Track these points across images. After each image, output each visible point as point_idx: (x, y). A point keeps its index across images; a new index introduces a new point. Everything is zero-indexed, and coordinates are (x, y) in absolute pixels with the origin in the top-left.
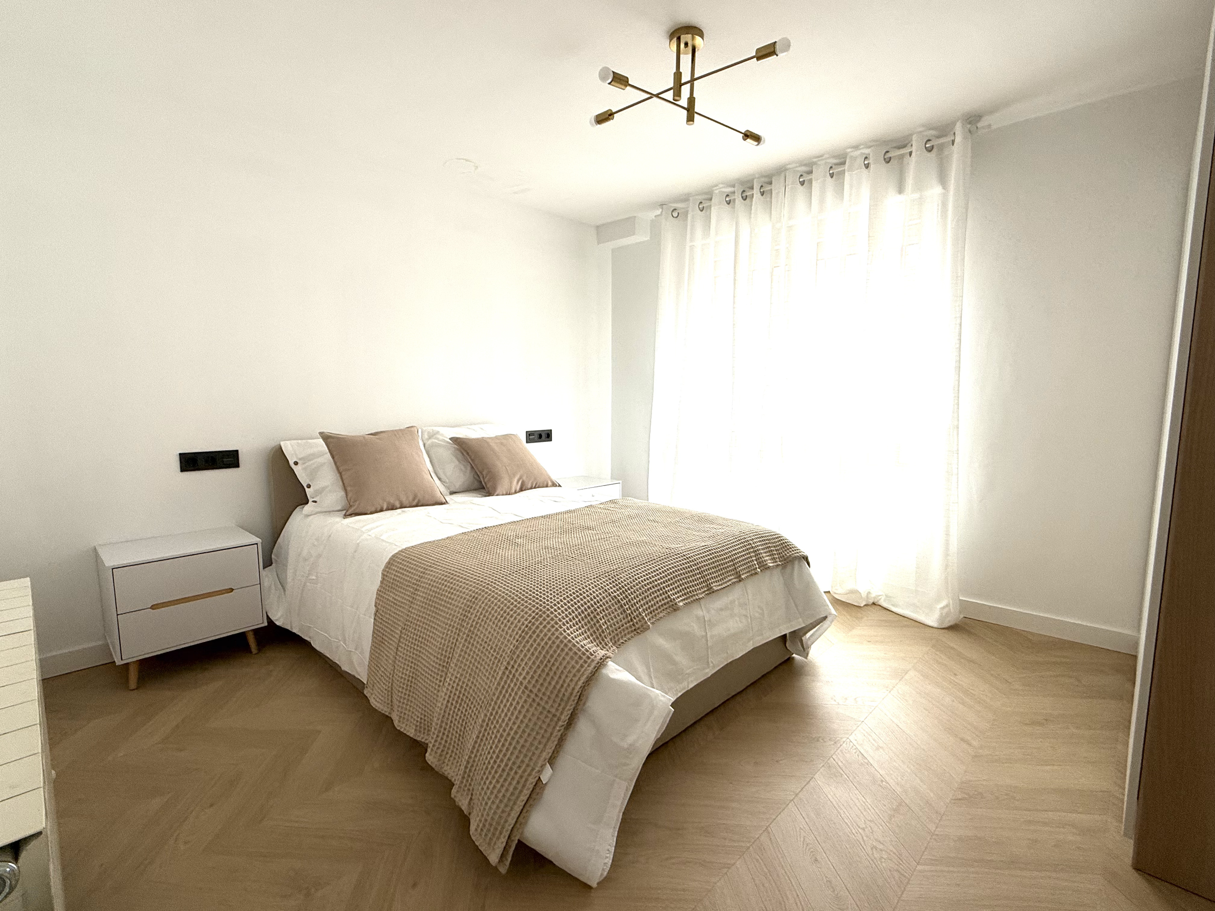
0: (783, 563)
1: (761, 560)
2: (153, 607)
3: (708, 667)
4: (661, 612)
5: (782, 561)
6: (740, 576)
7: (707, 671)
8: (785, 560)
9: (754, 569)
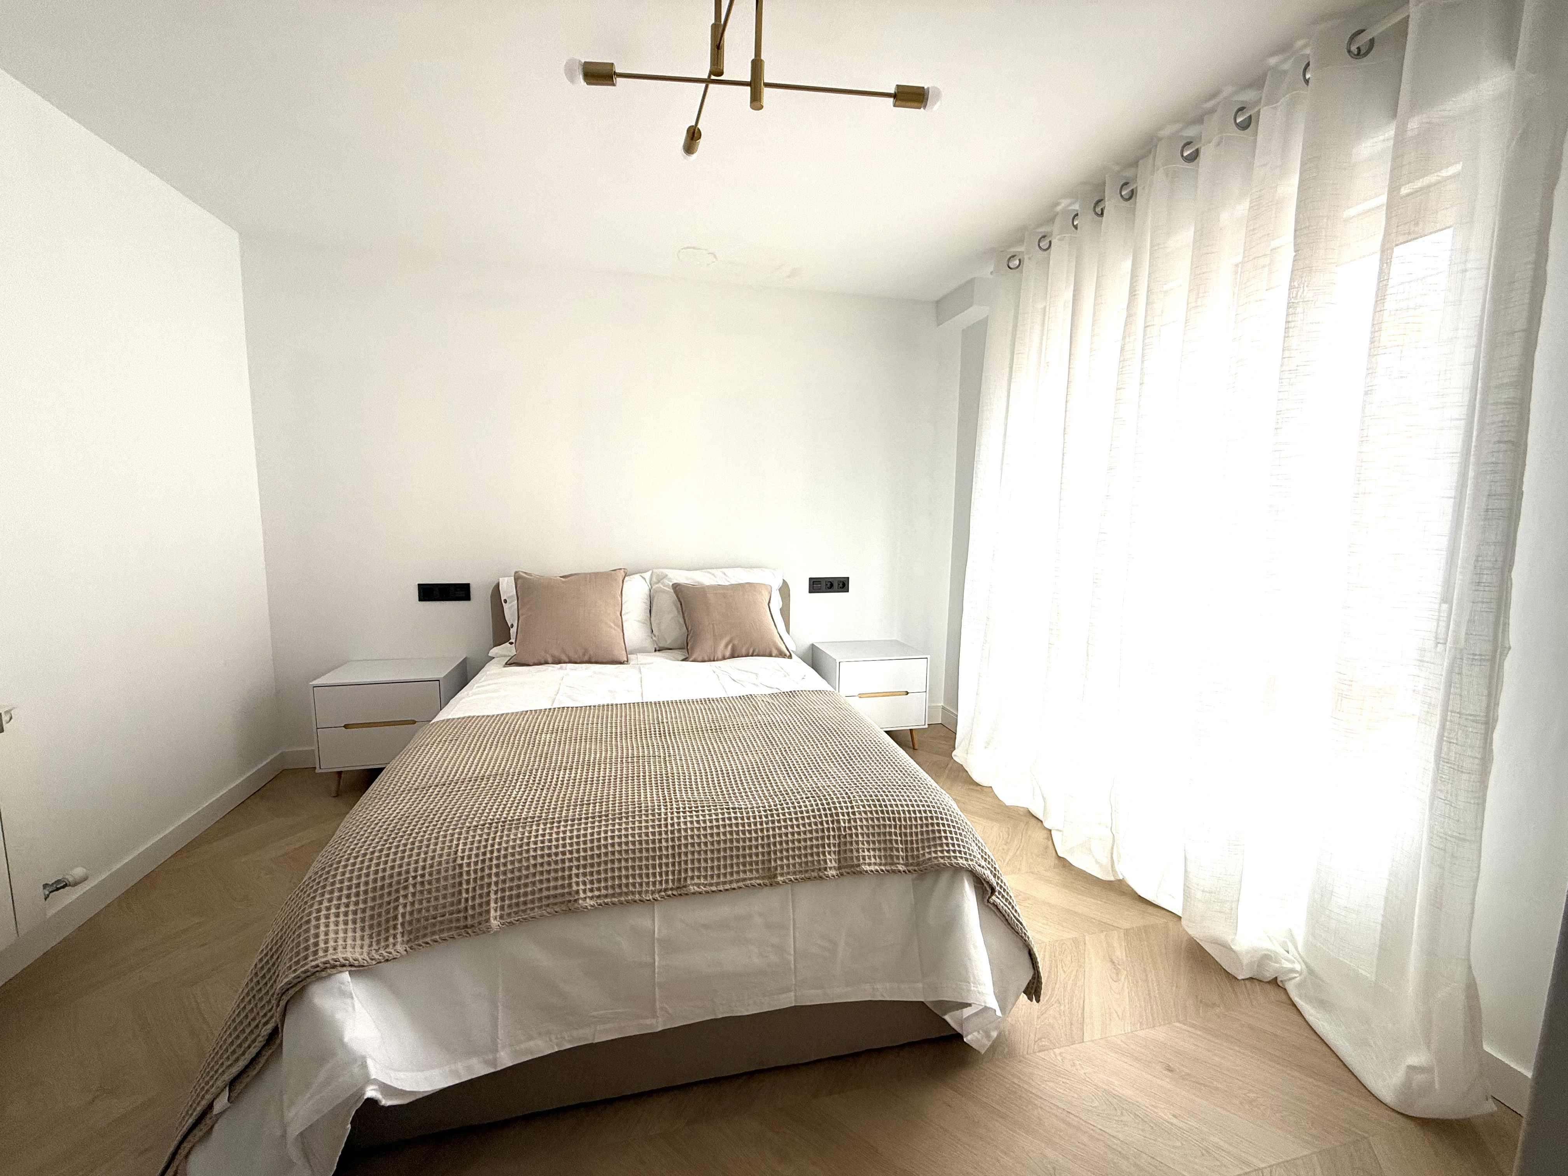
0: (910, 868)
1: (849, 854)
2: (346, 726)
3: (654, 1015)
4: (540, 907)
5: (912, 865)
6: (775, 876)
7: (648, 1022)
8: (918, 864)
9: (820, 870)
